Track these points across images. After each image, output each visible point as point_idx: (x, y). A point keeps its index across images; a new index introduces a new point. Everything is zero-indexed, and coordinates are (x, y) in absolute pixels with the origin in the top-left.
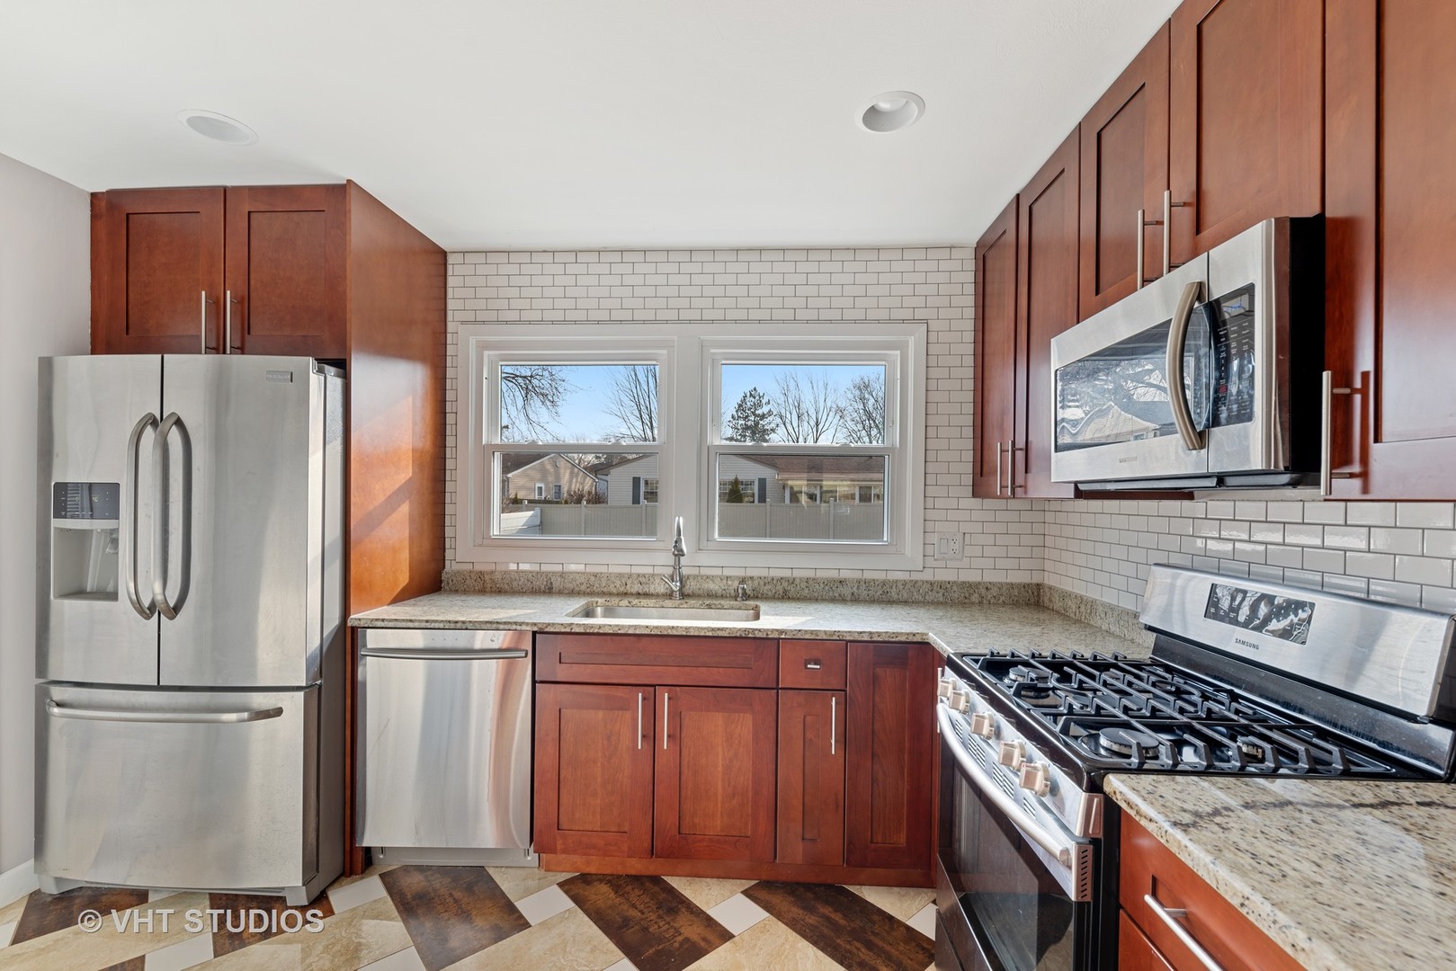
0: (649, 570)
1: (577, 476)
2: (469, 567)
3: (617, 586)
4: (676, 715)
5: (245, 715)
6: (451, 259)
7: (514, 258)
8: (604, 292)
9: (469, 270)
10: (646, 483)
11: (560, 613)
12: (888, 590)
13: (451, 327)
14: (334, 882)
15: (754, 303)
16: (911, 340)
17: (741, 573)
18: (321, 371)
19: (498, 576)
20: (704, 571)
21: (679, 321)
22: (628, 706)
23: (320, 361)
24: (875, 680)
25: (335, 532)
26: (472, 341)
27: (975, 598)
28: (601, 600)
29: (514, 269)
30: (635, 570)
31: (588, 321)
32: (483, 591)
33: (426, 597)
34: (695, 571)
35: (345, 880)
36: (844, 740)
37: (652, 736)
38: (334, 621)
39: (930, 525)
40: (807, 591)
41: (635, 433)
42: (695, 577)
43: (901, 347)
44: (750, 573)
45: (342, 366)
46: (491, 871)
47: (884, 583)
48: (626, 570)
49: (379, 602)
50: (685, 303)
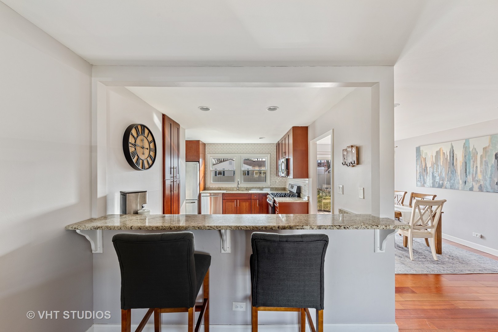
0: (234, 187)
4: (239, 203)
6: (206, 145)
7: (215, 145)
8: (227, 149)
9: (209, 146)
11: (225, 192)
13: (206, 154)
15: (247, 151)
16: (268, 156)
17: (246, 187)
19: (213, 188)
20: (241, 187)
21: (237, 153)
22: (234, 202)
24: (262, 198)
25: (199, 182)
26: (209, 156)
27: (277, 189)
29: (215, 146)
30: (232, 187)
31: (225, 153)
34: (240, 187)
36: (259, 205)
37: (237, 205)
39: (271, 180)
43: (267, 157)
44: (247, 187)
45: (199, 162)
48: (231, 187)
49: (202, 191)
50: (241, 151)
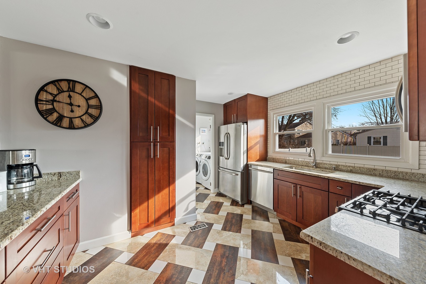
1: (345, 137)
2: (271, 157)
3: (301, 163)
4: (301, 192)
5: (235, 174)
6: (268, 99)
9: (271, 100)
10: (374, 138)
11: (281, 166)
12: (398, 175)
13: (268, 112)
14: (246, 204)
18: (243, 124)
23: (243, 123)
25: (245, 149)
26: (272, 113)
28: (295, 166)
31: (294, 104)
32: (273, 162)
33: (264, 162)
35: (247, 204)
37: (296, 195)
38: (245, 163)
40: (360, 171)
41: (372, 121)
42: (321, 163)
45: (247, 123)
46: (268, 212)
47: (395, 172)
49: (253, 161)
